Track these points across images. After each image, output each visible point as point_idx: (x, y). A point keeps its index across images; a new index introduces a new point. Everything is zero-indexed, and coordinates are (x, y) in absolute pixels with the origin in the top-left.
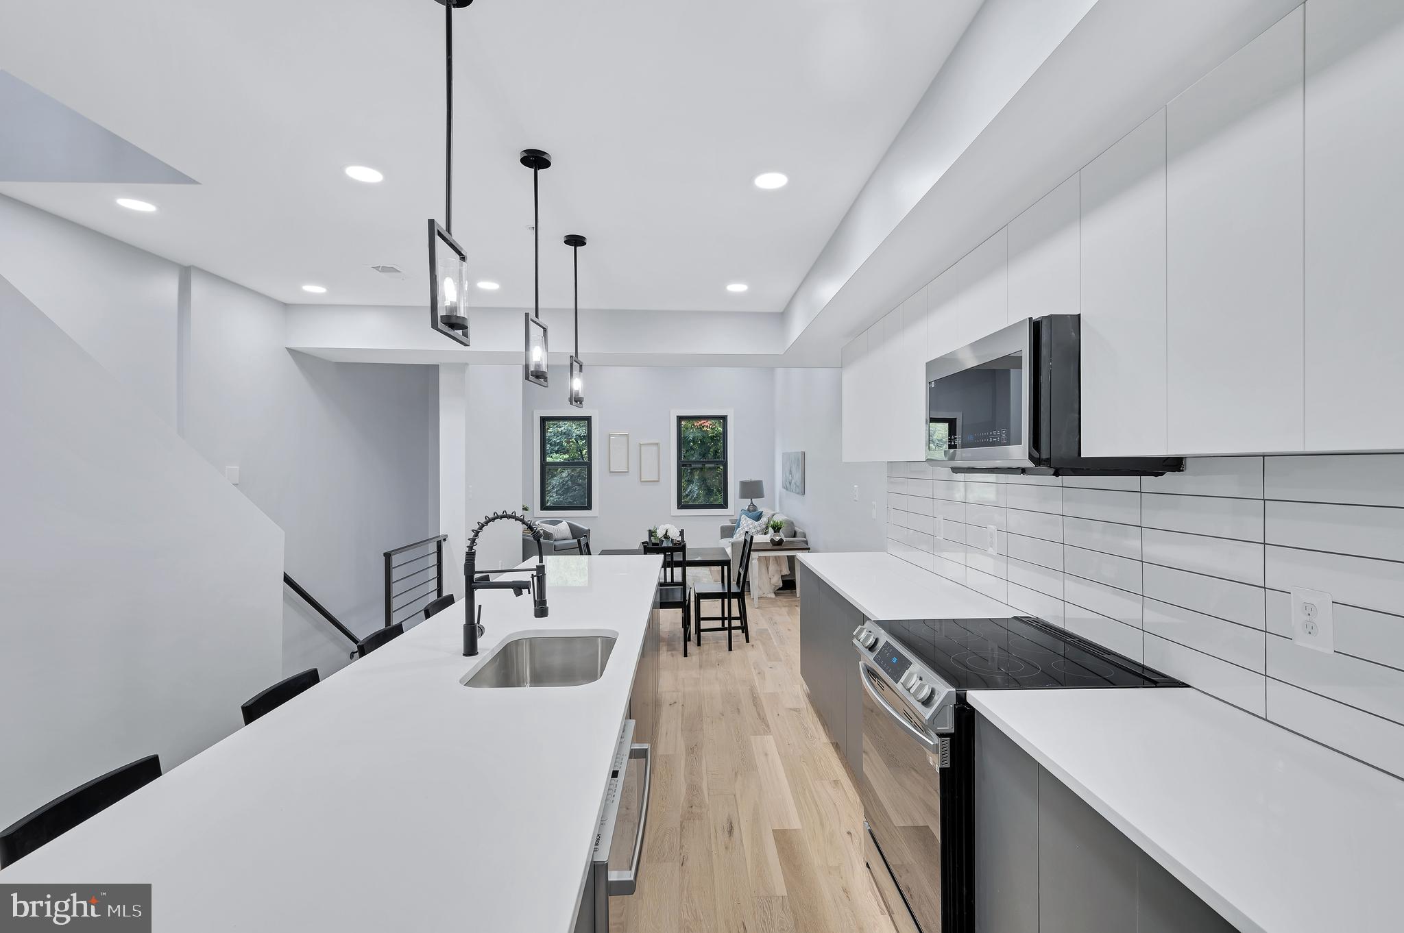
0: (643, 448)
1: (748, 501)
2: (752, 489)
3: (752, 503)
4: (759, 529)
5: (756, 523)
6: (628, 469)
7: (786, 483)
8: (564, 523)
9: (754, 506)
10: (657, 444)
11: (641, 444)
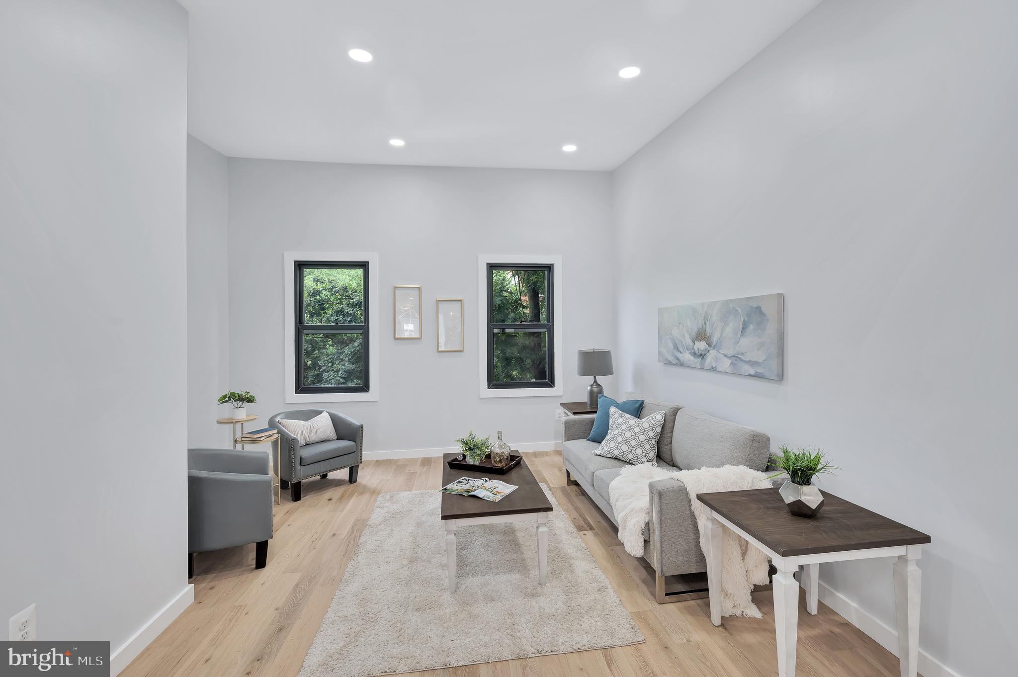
0: (441, 306)
2: (595, 363)
3: (595, 382)
4: (651, 434)
5: (645, 424)
6: (421, 335)
7: (679, 355)
8: (325, 415)
9: (598, 385)
10: (461, 301)
11: (438, 302)
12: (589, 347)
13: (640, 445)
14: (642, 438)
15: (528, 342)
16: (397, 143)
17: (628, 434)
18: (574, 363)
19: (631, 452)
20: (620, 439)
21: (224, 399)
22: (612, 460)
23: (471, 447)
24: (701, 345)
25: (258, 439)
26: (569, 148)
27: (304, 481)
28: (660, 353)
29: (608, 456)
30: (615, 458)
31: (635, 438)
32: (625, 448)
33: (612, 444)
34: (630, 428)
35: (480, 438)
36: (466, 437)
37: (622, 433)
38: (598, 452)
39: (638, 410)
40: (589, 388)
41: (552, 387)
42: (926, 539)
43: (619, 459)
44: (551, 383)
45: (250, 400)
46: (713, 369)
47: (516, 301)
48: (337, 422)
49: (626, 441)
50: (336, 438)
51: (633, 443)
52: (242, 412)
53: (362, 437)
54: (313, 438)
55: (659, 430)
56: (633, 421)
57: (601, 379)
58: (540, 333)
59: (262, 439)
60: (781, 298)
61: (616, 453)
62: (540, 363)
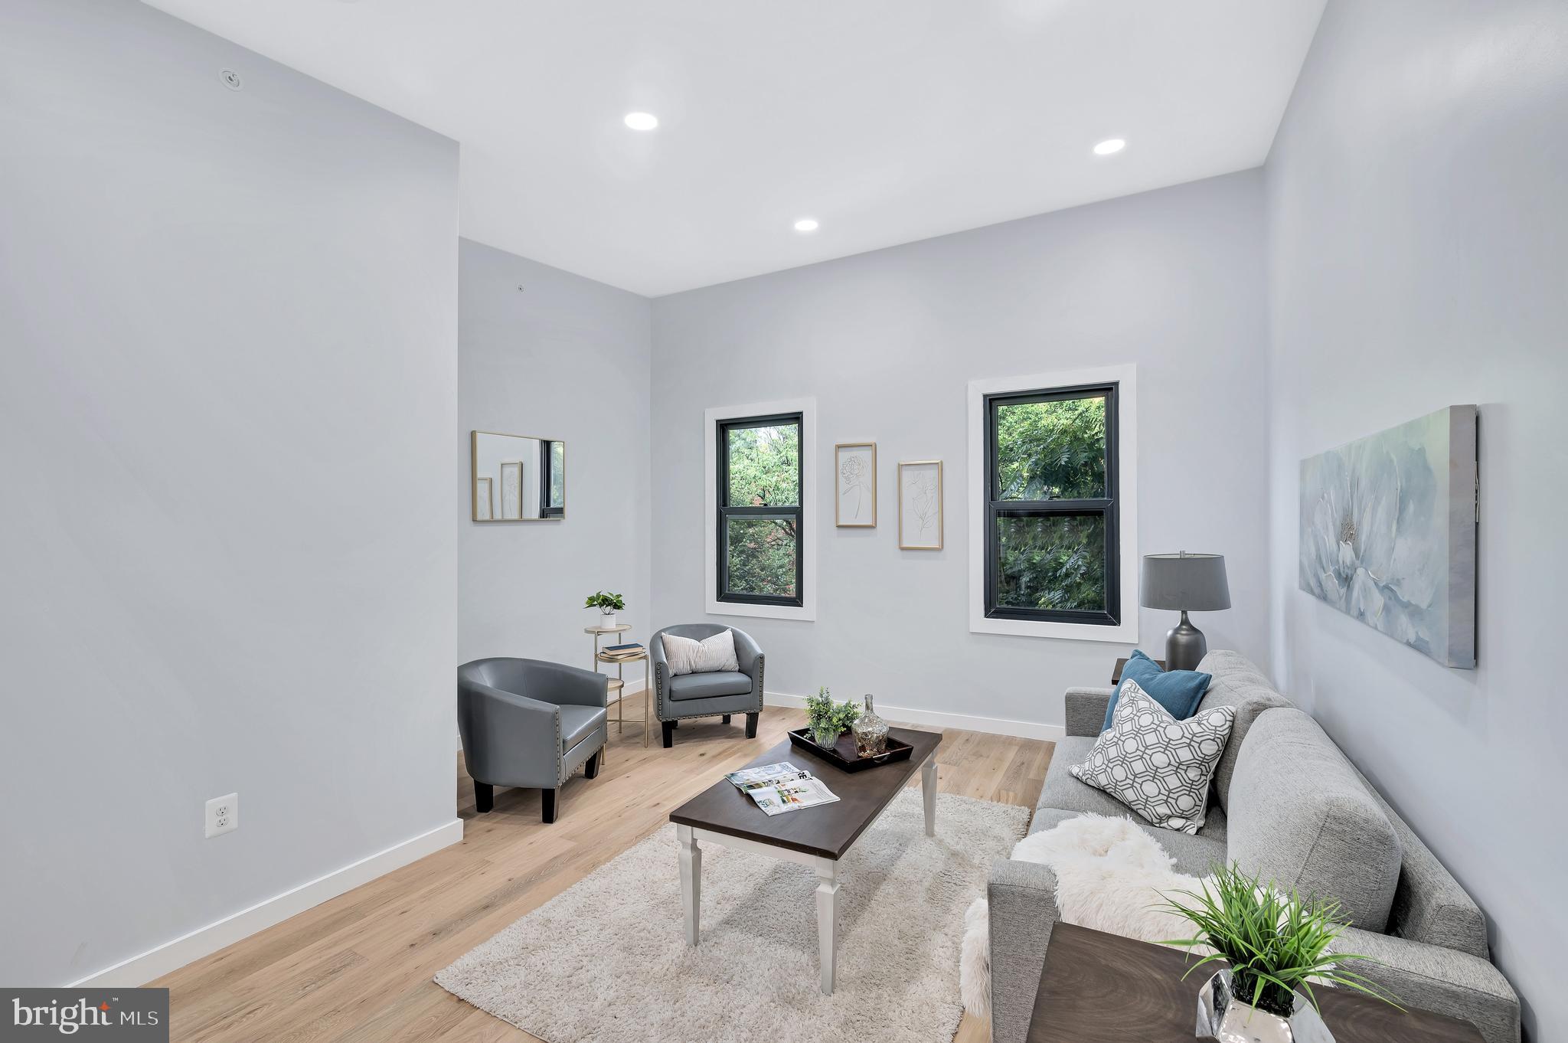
0: (905, 474)
1: (1174, 618)
3: (1185, 621)
6: (876, 525)
7: (1323, 576)
8: (728, 635)
9: (1193, 630)
10: (939, 466)
11: (900, 467)
13: (1155, 775)
14: (1160, 759)
16: (806, 225)
17: (1131, 746)
19: (1132, 786)
21: (591, 602)
22: (1096, 794)
24: (1346, 553)
25: (616, 657)
26: (1109, 147)
27: (681, 722)
28: (1302, 567)
29: (1090, 782)
30: (1102, 791)
31: (1142, 757)
32: (1119, 773)
33: (1099, 760)
37: (1119, 739)
38: (1075, 770)
39: (1193, 695)
40: (1170, 633)
41: (1115, 625)
43: (1109, 795)
44: (1114, 618)
45: (617, 606)
46: (1363, 617)
48: (739, 646)
49: (1124, 759)
50: (737, 668)
52: (612, 620)
53: (762, 672)
54: (701, 665)
55: (1210, 749)
57: (1196, 618)
59: (619, 657)
61: (1103, 780)
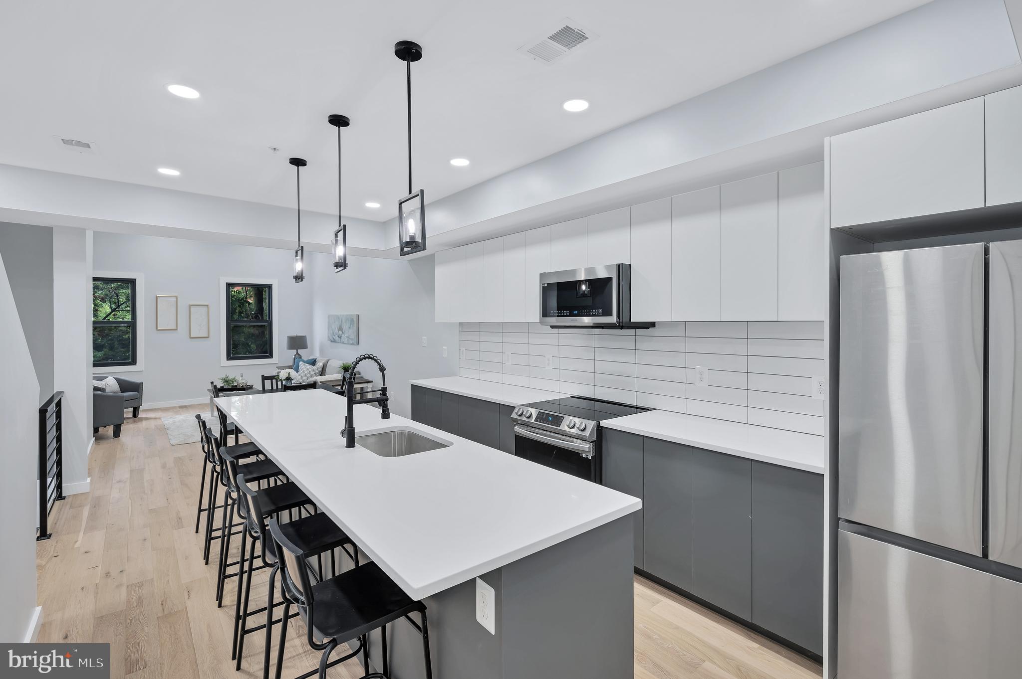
0: (193, 309)
1: (295, 351)
2: (297, 343)
3: (297, 353)
4: (317, 371)
5: (314, 367)
6: (177, 327)
7: (334, 337)
8: (112, 378)
9: (299, 355)
10: (207, 306)
11: (190, 306)
12: (294, 334)
13: (312, 376)
14: (312, 373)
15: (255, 331)
17: (306, 372)
18: (285, 343)
20: (302, 375)
23: (226, 381)
24: (340, 333)
28: (328, 337)
34: (307, 370)
35: (231, 377)
36: (224, 376)
37: (304, 372)
39: (313, 363)
40: (293, 357)
41: (271, 358)
42: (373, 382)
44: (271, 356)
46: (343, 343)
47: (243, 299)
48: (120, 382)
50: (121, 392)
51: (308, 375)
53: (142, 389)
55: (321, 369)
56: (309, 366)
57: (300, 351)
58: (264, 325)
60: (358, 316)
62: (264, 347)
